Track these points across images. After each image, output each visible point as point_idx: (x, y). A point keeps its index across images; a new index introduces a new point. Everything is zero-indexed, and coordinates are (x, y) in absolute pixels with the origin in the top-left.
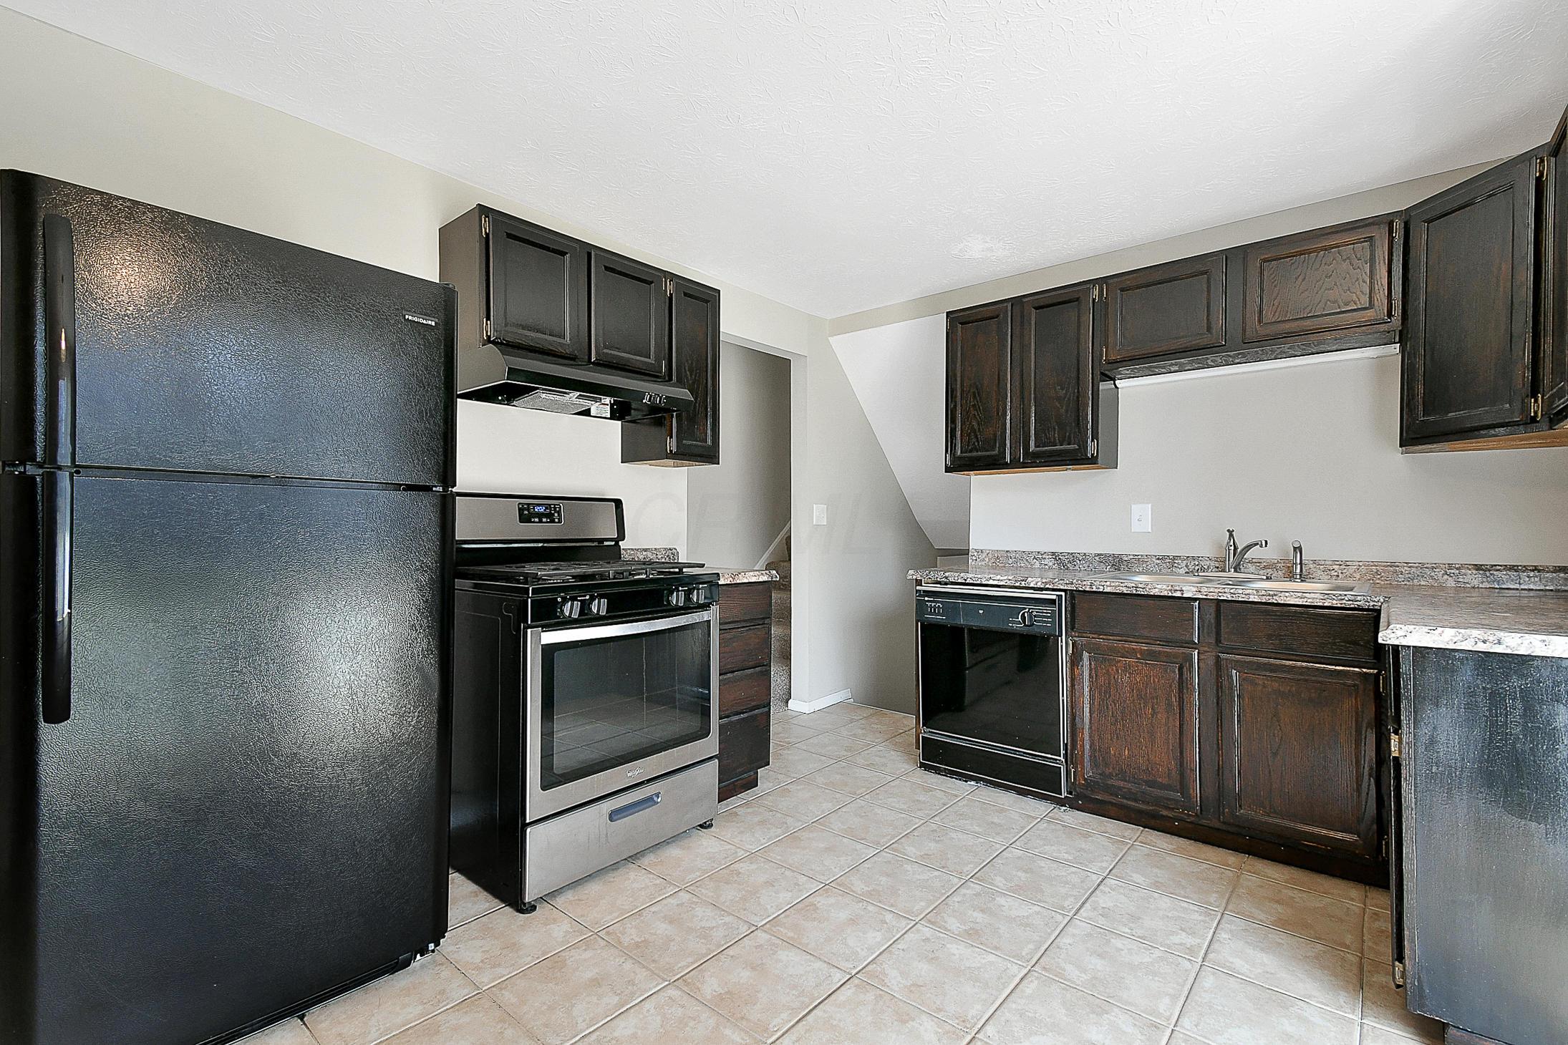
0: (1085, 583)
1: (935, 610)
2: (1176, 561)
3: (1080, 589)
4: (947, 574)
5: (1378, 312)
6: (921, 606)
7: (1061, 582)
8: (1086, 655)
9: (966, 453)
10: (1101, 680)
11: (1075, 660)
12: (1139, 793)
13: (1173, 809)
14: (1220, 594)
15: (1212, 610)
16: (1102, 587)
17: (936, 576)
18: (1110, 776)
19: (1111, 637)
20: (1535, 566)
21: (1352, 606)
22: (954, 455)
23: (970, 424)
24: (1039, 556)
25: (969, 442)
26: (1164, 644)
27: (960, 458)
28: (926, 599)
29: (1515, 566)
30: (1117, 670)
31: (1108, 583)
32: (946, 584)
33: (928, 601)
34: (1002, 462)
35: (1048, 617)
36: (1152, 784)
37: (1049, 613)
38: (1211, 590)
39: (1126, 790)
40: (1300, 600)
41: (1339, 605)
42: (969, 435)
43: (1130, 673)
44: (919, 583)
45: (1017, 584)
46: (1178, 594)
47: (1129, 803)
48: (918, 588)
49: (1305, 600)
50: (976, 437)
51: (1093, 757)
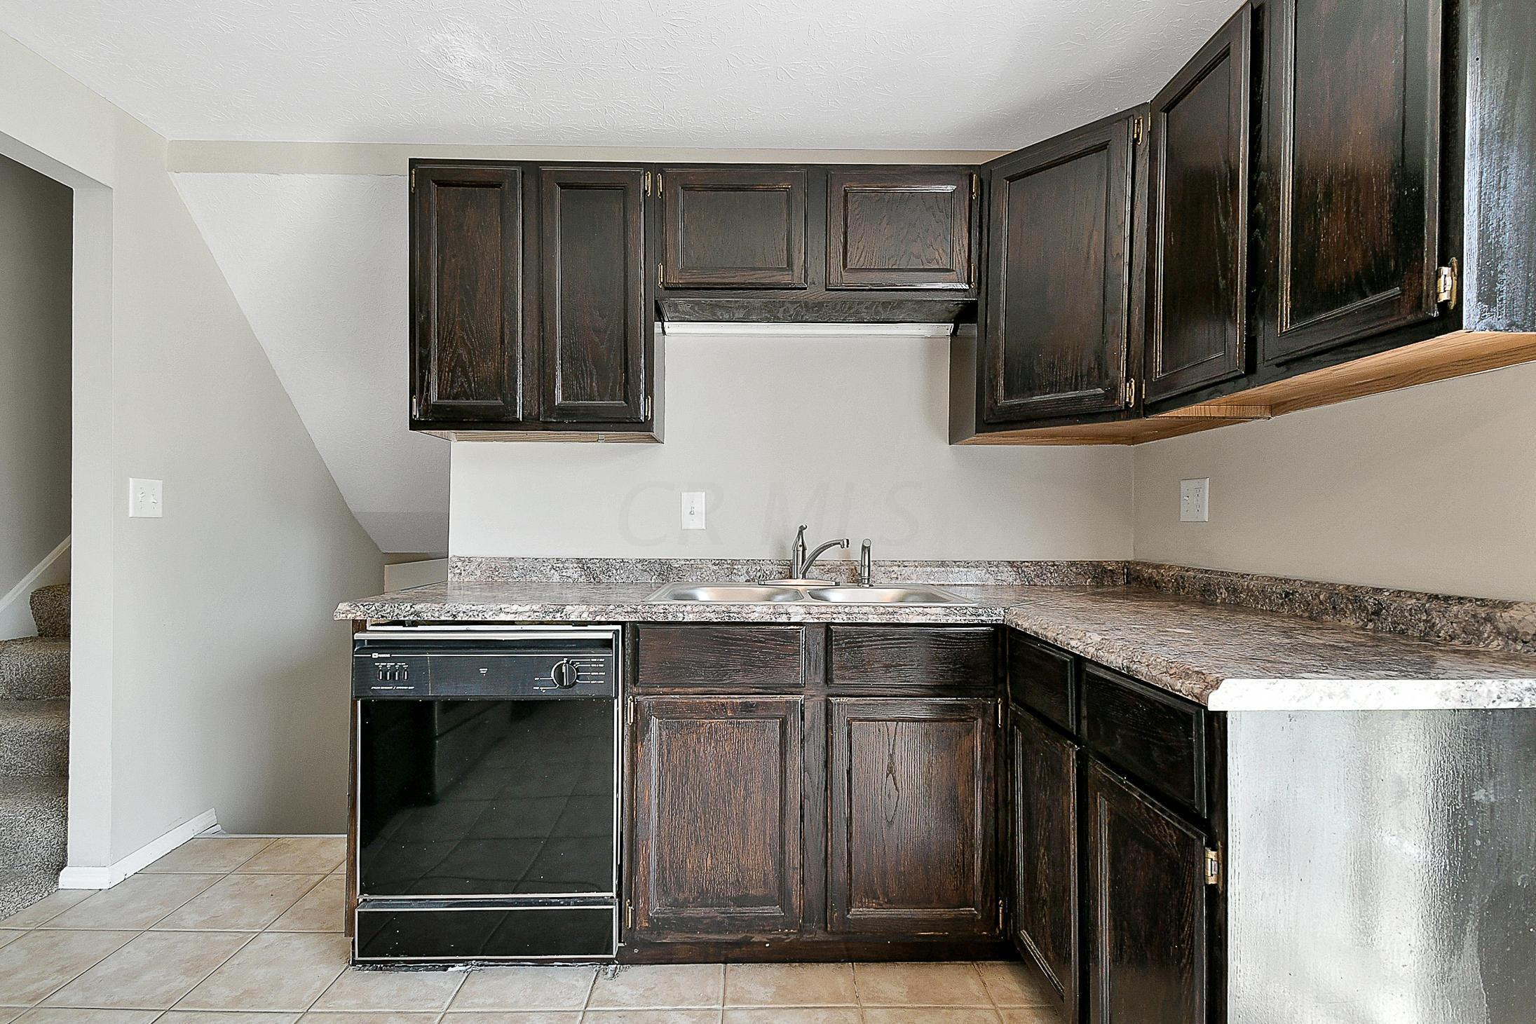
0: (654, 610)
1: (392, 676)
2: (736, 567)
3: (649, 619)
4: (417, 607)
5: (959, 276)
6: (362, 671)
7: (619, 610)
8: (654, 722)
9: (448, 399)
10: (676, 757)
11: (637, 733)
12: (726, 921)
13: (770, 931)
14: (835, 616)
15: (821, 638)
16: (681, 615)
17: (397, 611)
18: (685, 904)
19: (690, 690)
20: (1053, 562)
21: (976, 622)
22: (426, 400)
23: (455, 350)
24: (559, 564)
25: (453, 382)
26: (761, 690)
27: (437, 407)
28: (375, 655)
29: (1038, 562)
30: (699, 739)
31: (689, 608)
32: (414, 624)
33: (379, 660)
34: (511, 418)
35: (599, 669)
36: (741, 901)
37: (601, 663)
38: (823, 611)
39: (708, 921)
40: (923, 618)
41: (963, 622)
42: (453, 371)
43: (716, 741)
44: (360, 626)
45: (548, 618)
46: (784, 619)
47: (711, 937)
48: (358, 636)
49: (928, 617)
50: (466, 376)
51: (662, 881)
